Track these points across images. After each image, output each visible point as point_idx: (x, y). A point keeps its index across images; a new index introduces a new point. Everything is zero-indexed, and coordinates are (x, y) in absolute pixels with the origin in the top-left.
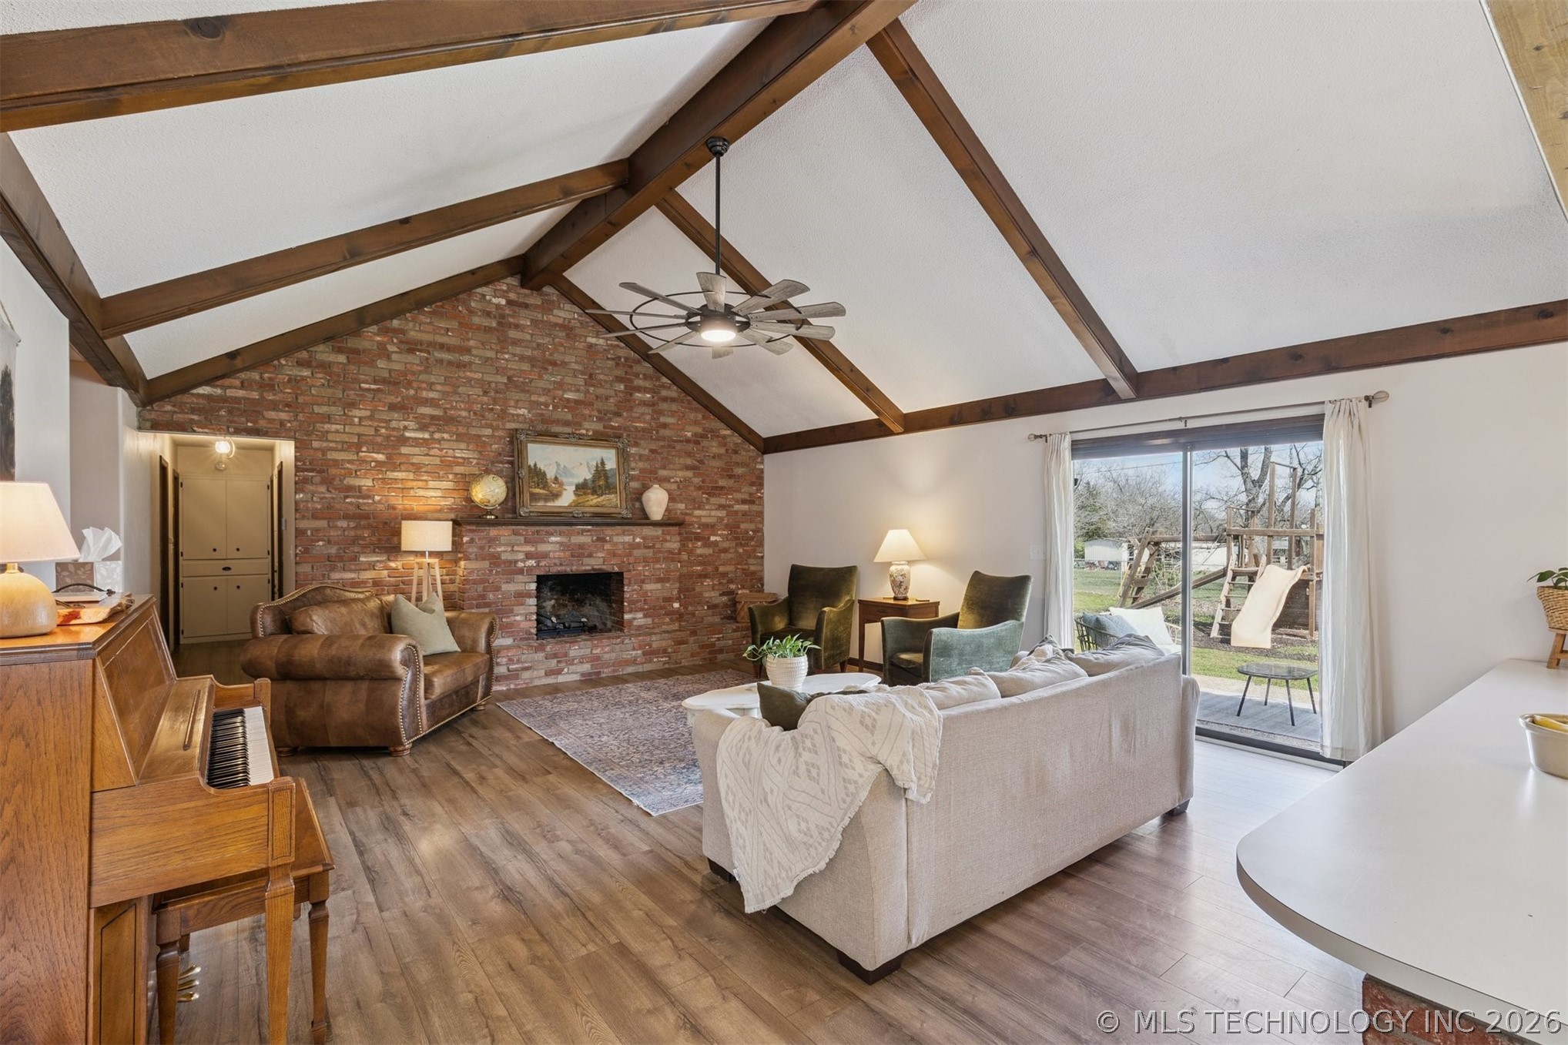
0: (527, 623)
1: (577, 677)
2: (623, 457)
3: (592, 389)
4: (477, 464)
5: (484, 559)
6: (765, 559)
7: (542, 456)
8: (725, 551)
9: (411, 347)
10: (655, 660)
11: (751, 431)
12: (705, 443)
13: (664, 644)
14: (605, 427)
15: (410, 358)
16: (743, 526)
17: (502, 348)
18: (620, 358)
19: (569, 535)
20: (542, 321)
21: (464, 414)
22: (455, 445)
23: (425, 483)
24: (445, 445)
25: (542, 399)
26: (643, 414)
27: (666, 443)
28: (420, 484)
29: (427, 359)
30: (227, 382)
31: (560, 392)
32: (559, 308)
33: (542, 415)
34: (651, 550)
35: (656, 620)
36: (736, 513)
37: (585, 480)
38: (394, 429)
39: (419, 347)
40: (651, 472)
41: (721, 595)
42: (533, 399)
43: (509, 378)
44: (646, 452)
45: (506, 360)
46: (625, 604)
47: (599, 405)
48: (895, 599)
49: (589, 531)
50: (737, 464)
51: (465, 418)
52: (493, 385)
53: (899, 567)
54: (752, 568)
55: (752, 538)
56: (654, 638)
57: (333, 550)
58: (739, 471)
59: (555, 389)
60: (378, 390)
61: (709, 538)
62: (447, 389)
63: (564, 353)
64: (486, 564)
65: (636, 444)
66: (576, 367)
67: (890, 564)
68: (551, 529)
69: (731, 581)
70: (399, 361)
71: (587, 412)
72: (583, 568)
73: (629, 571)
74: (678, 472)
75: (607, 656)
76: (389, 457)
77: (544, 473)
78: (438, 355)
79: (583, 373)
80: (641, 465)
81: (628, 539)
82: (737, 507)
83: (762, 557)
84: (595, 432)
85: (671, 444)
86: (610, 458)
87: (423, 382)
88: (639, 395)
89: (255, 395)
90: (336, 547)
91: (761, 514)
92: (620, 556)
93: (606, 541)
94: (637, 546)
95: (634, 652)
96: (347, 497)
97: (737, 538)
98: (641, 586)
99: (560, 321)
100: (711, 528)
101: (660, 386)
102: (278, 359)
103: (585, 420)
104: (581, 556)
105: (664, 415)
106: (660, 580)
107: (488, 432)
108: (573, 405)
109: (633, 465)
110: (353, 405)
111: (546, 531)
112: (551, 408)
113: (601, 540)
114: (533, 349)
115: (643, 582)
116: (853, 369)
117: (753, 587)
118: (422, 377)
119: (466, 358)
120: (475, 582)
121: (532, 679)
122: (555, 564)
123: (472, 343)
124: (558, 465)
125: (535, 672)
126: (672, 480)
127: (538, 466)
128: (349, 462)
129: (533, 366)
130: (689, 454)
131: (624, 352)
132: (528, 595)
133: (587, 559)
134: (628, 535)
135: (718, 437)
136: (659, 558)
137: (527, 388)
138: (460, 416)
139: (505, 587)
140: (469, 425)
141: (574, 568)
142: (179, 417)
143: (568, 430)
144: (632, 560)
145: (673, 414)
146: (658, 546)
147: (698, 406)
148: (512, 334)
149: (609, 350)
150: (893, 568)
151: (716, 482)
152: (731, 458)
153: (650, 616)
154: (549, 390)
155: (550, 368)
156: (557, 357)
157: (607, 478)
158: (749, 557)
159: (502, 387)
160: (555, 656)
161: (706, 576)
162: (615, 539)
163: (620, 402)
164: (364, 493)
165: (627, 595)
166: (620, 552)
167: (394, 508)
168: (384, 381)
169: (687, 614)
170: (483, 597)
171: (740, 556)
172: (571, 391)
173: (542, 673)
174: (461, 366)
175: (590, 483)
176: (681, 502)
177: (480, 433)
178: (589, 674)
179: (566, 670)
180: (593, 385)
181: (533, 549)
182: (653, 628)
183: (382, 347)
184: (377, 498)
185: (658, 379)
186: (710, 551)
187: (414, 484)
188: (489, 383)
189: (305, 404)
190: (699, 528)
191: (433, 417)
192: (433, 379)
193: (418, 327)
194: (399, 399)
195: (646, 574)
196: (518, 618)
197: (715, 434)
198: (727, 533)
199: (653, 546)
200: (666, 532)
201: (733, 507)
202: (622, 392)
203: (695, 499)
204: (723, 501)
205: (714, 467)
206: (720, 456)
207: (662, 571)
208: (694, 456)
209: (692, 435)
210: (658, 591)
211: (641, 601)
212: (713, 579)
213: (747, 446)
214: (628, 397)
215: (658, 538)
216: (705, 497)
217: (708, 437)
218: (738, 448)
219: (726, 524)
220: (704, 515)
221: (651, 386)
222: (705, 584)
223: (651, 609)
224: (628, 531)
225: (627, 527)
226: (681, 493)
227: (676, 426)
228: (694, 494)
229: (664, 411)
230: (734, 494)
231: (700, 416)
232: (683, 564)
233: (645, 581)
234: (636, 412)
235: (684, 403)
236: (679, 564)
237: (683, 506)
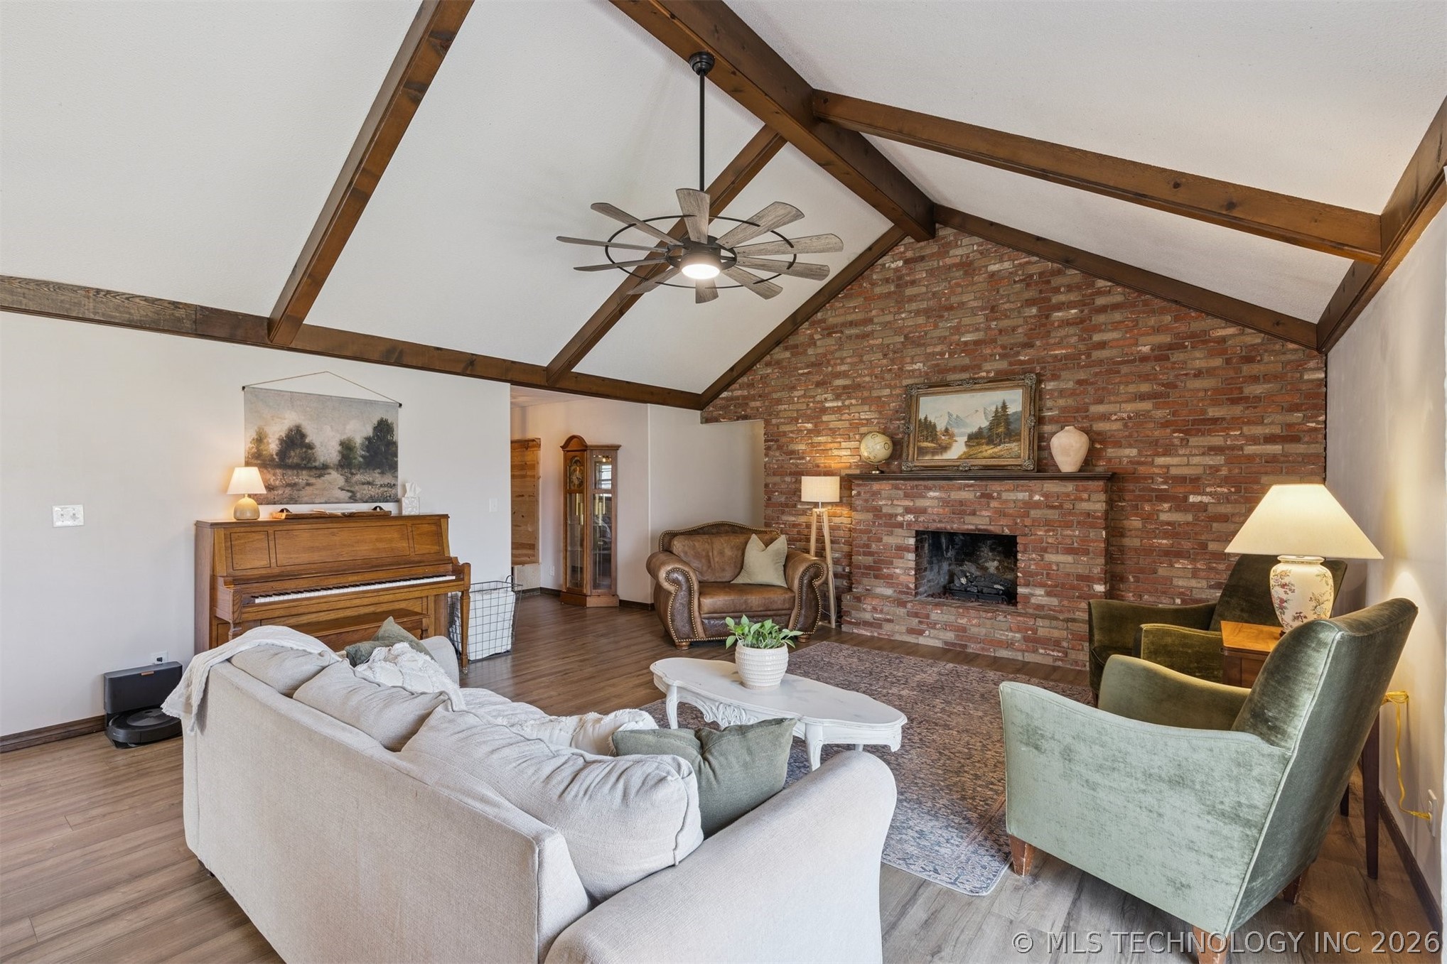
0: (907, 577)
1: (939, 644)
2: (1036, 398)
3: (993, 324)
4: (878, 423)
5: (868, 511)
7: (934, 408)
8: (1223, 518)
9: (829, 331)
10: (1041, 651)
12: (1177, 356)
13: (1056, 634)
14: (1011, 364)
15: (830, 341)
17: (899, 308)
18: (1031, 276)
19: (951, 489)
20: (939, 267)
21: (867, 379)
22: (859, 408)
23: (838, 444)
24: (853, 409)
25: (938, 349)
26: (1067, 336)
27: (1105, 368)
28: (836, 445)
29: (840, 338)
30: (733, 387)
31: (957, 337)
32: (957, 246)
33: (938, 365)
34: (1057, 512)
35: (1065, 603)
36: (1251, 458)
37: (980, 428)
38: (818, 402)
39: (835, 330)
40: (1078, 410)
41: (1210, 587)
42: (928, 351)
43: (906, 337)
44: (1070, 385)
45: (903, 319)
46: (1019, 574)
47: (1003, 340)
49: (972, 486)
50: (1255, 379)
51: (868, 382)
52: (892, 347)
53: (1285, 570)
56: (1040, 622)
57: (783, 499)
58: (1258, 389)
59: (952, 334)
60: (809, 373)
61: (1186, 498)
62: (855, 359)
63: (962, 293)
64: (870, 516)
65: (1055, 377)
66: (975, 304)
68: (930, 483)
70: (824, 344)
71: (988, 351)
72: (966, 527)
73: (1026, 535)
74: (1123, 405)
75: (974, 630)
76: (816, 426)
77: (935, 425)
78: (847, 332)
79: (983, 309)
80: (1061, 402)
81: (1022, 496)
82: (1250, 449)
84: (998, 372)
85: (1112, 368)
86: (1014, 400)
87: (837, 359)
88: (1060, 314)
89: (745, 393)
90: (784, 497)
92: (1011, 515)
93: (993, 498)
94: (1037, 505)
95: (1011, 634)
96: (791, 459)
98: (1042, 556)
99: (957, 260)
100: (1195, 483)
101: (1092, 294)
102: (755, 365)
103: (986, 361)
104: (963, 513)
105: (1101, 331)
106: (1070, 551)
107: (887, 392)
108: (972, 347)
109: (1049, 403)
110: (793, 388)
111: (925, 486)
112: (947, 356)
113: (990, 497)
114: (929, 299)
115: (1045, 550)
118: (837, 355)
119: (869, 328)
120: (862, 532)
121: (894, 633)
122: (934, 521)
123: (874, 313)
124: (950, 415)
125: (897, 627)
126: (1114, 417)
127: (929, 419)
128: (792, 432)
129: (928, 317)
130: (1145, 378)
131: (1037, 266)
132: (907, 549)
133: (970, 517)
134: (1022, 491)
135: (1205, 342)
136: (1072, 521)
137: (922, 342)
138: (864, 382)
139: (886, 539)
140: (871, 389)
141: (955, 526)
142: (715, 413)
143: (965, 376)
145: (1116, 326)
146: (1068, 506)
147: (1164, 304)
148: (909, 291)
149: (1016, 271)
150: (1275, 571)
151: (1204, 412)
152: (1238, 370)
153: (1055, 596)
154: (945, 338)
155: (946, 314)
156: (954, 300)
157: (1008, 423)
159: (899, 346)
160: (916, 615)
161: (1179, 555)
162: (1005, 496)
163: (1031, 329)
164: (801, 455)
165: (1021, 565)
166: (1011, 511)
167: (818, 466)
168: (812, 365)
170: (868, 546)
172: (969, 332)
173: (904, 629)
174: (865, 336)
175: (985, 431)
176: (1130, 446)
177: (881, 394)
178: (953, 644)
179: (927, 632)
180: (996, 319)
181: (911, 504)
182: (1061, 612)
183: (811, 337)
184: (808, 459)
186: (1190, 518)
187: (832, 445)
188: (888, 346)
189: (770, 393)
190: (1164, 483)
191: (845, 387)
192: (845, 355)
193: (831, 315)
194: (822, 377)
195: (1050, 540)
196: (898, 571)
197: (1200, 339)
198: (1226, 490)
199: (1060, 507)
200: (1081, 488)
201: (1242, 449)
202: (1035, 316)
203: (1157, 441)
204: (1217, 440)
205: (1198, 390)
206: (1210, 372)
207: (1075, 539)
208: (1155, 379)
209: (1152, 350)
210: (1068, 565)
211: (1042, 574)
212: (1194, 561)
213: (1277, 347)
214: (1044, 321)
215: (1068, 495)
216: (1177, 437)
217: (1186, 347)
218: (1253, 354)
219: (1226, 477)
220: (1175, 463)
221: (1079, 298)
222: (1177, 566)
223: (1057, 586)
224: (1022, 486)
225: (1022, 482)
226: (1127, 433)
227: (1121, 343)
228: (1156, 433)
229: (1100, 325)
230: (1245, 429)
231: (1168, 318)
232: (1129, 534)
233: (1049, 550)
234: (1055, 337)
235: (1135, 306)
236: (1104, 533)
237: (1133, 452)
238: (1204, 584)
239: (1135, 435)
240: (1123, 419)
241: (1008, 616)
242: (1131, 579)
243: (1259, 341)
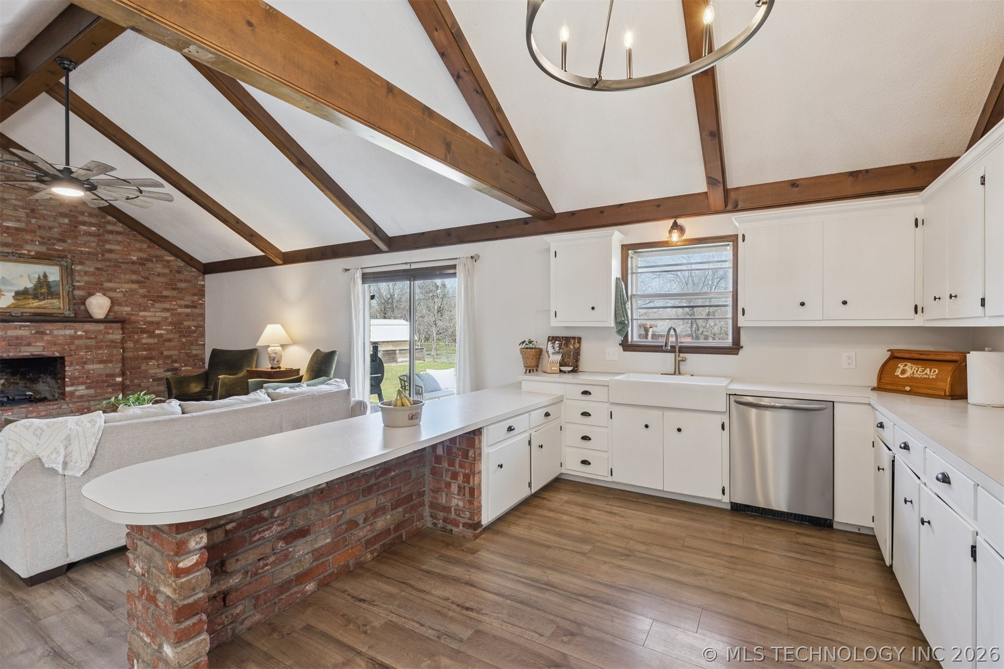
2: (68, 273)
3: (33, 221)
6: (206, 346)
8: (170, 340)
11: (192, 258)
12: (149, 265)
14: (48, 250)
16: (185, 323)
26: (89, 241)
27: (112, 264)
34: (94, 340)
35: (99, 390)
36: (180, 314)
37: (26, 288)
40: (97, 284)
41: (165, 371)
44: (92, 269)
46: (67, 380)
47: (41, 233)
48: (272, 368)
49: (27, 326)
50: (181, 281)
53: (273, 348)
54: (194, 352)
55: (195, 332)
58: (182, 285)
61: (154, 332)
65: (81, 263)
67: (269, 346)
69: (175, 361)
71: (28, 237)
72: (21, 354)
73: (71, 355)
74: (123, 285)
80: (86, 278)
81: (69, 332)
82: (180, 310)
83: (204, 345)
84: (38, 253)
85: (117, 265)
86: (53, 273)
88: (85, 228)
91: (203, 315)
92: (61, 345)
93: (46, 334)
94: (80, 337)
97: (179, 332)
98: (83, 367)
100: (158, 325)
101: (105, 222)
103: (27, 243)
104: (18, 345)
105: (110, 243)
106: (101, 362)
108: (14, 231)
109: (78, 278)
113: (42, 333)
115: (85, 363)
116: (238, 221)
117: (195, 364)
126: (118, 290)
130: (135, 272)
133: (26, 347)
134: (69, 329)
135: (162, 261)
136: (103, 346)
141: (11, 354)
143: (8, 250)
144: (73, 347)
145: (119, 243)
146: (100, 337)
147: (143, 238)
150: (270, 349)
151: (161, 292)
152: (175, 276)
153: (92, 388)
157: (49, 287)
158: (192, 344)
161: (151, 358)
162: (56, 332)
163: (64, 232)
165: (68, 374)
166: (61, 342)
169: (133, 385)
171: (183, 344)
172: (11, 221)
175: (31, 291)
176: (127, 306)
180: (35, 218)
182: (96, 396)
185: (105, 217)
186: (156, 341)
190: (144, 324)
195: (88, 357)
197: (159, 259)
198: (171, 328)
199: (96, 338)
200: (108, 327)
201: (176, 310)
202: (67, 224)
203: (140, 304)
204: (167, 306)
205: (159, 282)
206: (164, 275)
207: (104, 355)
208: (139, 274)
209: (137, 259)
210: (100, 370)
211: (83, 377)
212: (158, 360)
213: (189, 269)
214: (73, 228)
215: (100, 331)
216: (150, 303)
217: (153, 261)
218: (181, 270)
219: (171, 322)
220: (150, 315)
221: (97, 222)
222: (150, 364)
223: (93, 382)
224: (69, 326)
225: (69, 324)
226: (125, 299)
227: (122, 252)
228: (140, 300)
229: (110, 240)
230: (178, 301)
231: (145, 246)
232: (126, 350)
233: (88, 363)
234: (81, 240)
235: (129, 236)
236: (122, 350)
237: (129, 309)
238: (162, 370)
239: (129, 300)
240: (123, 292)
241: (70, 405)
242: (128, 373)
243: (182, 265)
